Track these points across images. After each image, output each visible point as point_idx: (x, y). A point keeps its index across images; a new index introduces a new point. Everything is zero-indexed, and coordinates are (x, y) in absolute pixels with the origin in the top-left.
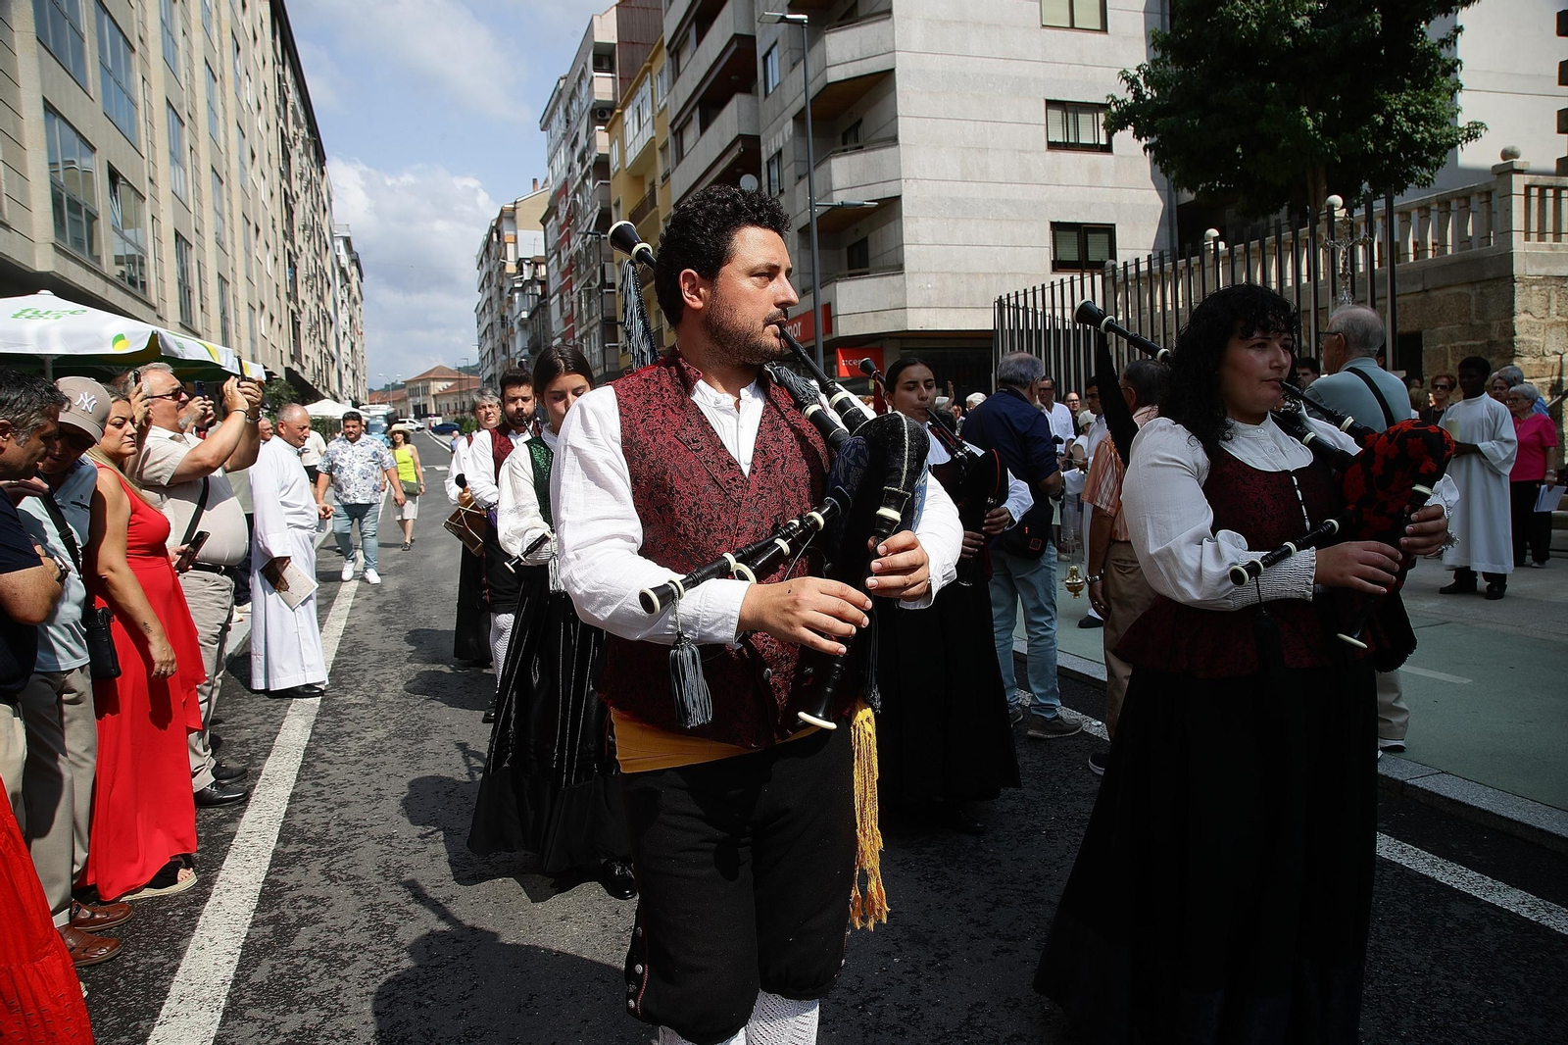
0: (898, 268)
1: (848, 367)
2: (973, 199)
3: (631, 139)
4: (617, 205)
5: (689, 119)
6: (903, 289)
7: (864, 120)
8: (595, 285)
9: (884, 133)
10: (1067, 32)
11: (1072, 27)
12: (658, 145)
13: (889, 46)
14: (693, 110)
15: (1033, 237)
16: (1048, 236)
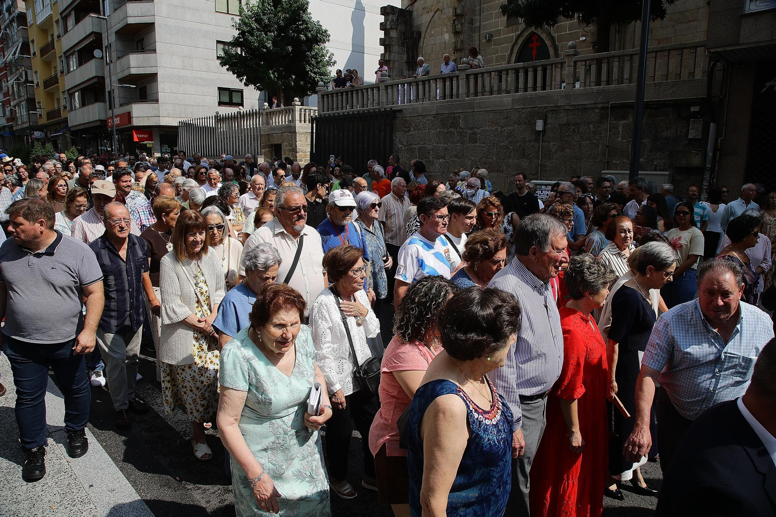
0: (157, 101)
1: (138, 137)
2: (187, 76)
3: (39, 11)
4: (33, 41)
5: (69, 14)
6: (158, 109)
7: (145, 40)
8: (23, 80)
9: (151, 48)
10: (225, 15)
11: (228, 13)
12: (55, 20)
13: (153, 14)
14: (71, 10)
15: (211, 92)
16: (217, 92)
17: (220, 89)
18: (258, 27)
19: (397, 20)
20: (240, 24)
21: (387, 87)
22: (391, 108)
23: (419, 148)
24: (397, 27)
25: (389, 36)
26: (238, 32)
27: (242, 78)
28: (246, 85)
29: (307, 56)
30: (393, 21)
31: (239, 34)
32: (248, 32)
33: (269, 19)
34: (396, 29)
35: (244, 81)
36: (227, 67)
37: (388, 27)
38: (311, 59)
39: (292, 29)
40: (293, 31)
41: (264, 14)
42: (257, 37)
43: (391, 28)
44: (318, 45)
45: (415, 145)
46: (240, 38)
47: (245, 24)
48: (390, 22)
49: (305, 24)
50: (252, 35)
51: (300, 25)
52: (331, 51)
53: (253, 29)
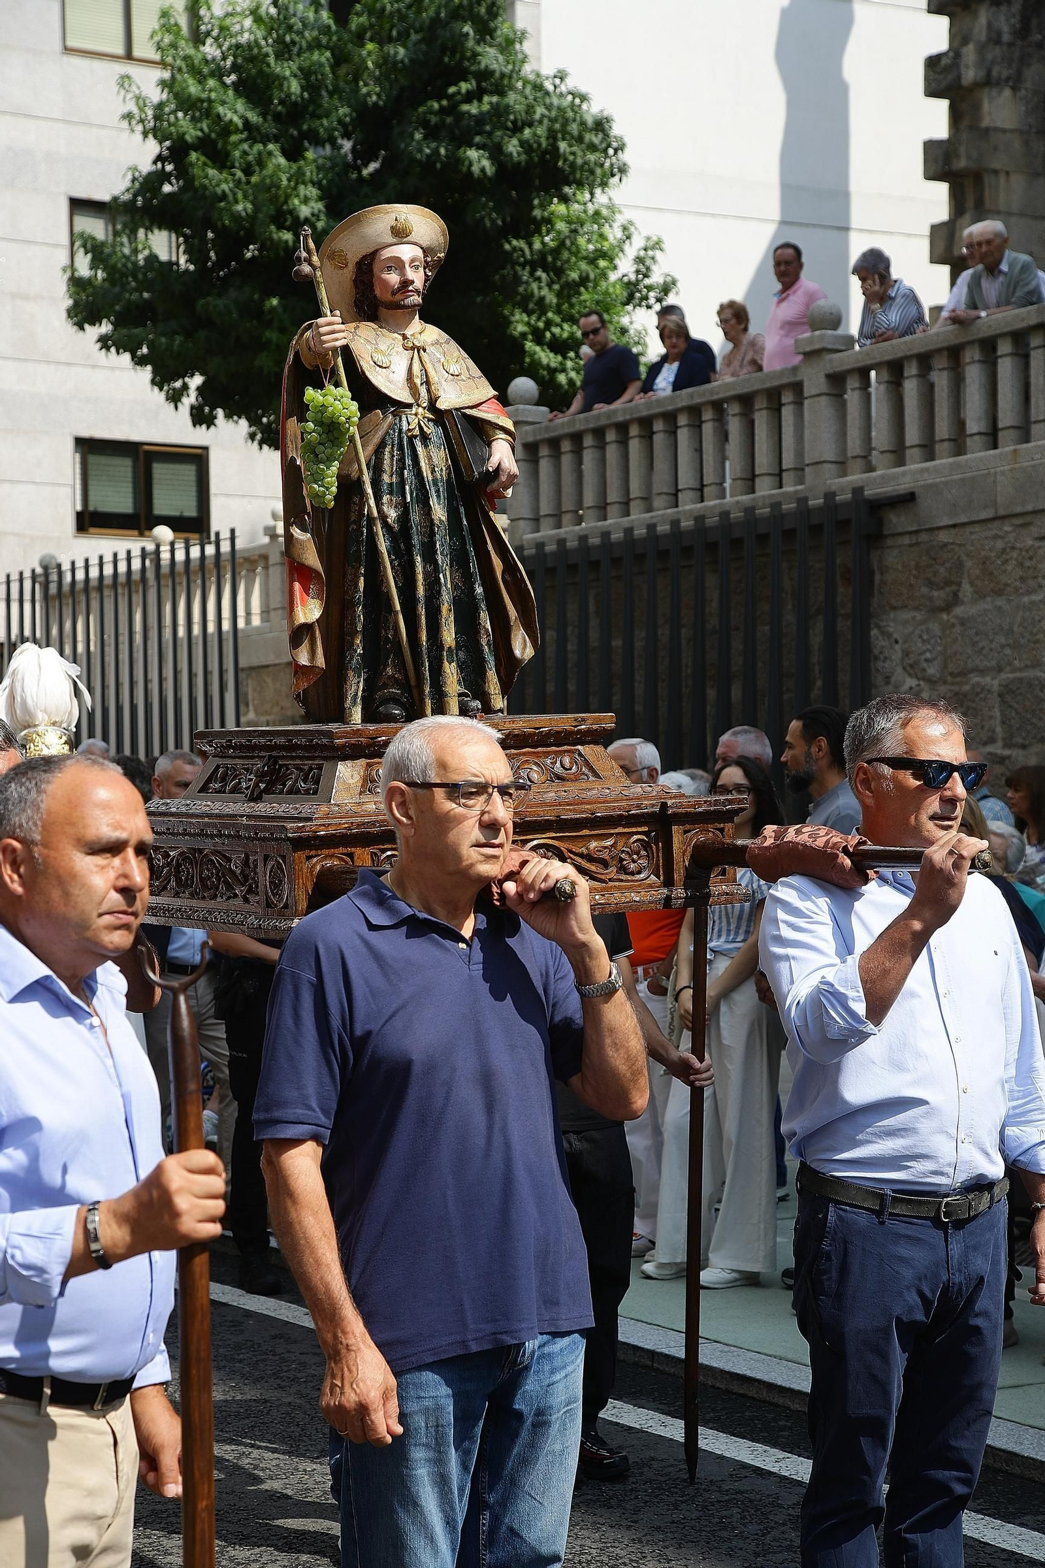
11: (128, 55)
15: (38, 465)
16: (68, 464)
17: (88, 447)
18: (253, 117)
19: (1023, 32)
20: (160, 106)
21: (837, 380)
22: (858, 491)
23: (1006, 692)
24: (1019, 73)
25: (974, 128)
26: (152, 148)
27: (178, 384)
28: (201, 417)
29: (507, 259)
30: (998, 42)
31: (159, 158)
32: (205, 145)
33: (306, 74)
34: (1016, 83)
35: (190, 399)
36: (105, 328)
37: (970, 75)
38: (532, 274)
39: (425, 124)
40: (432, 133)
41: (284, 51)
42: (248, 171)
43: (988, 82)
44: (565, 199)
45: (982, 672)
46: (163, 177)
47: (186, 103)
48: (981, 49)
49: (491, 93)
50: (220, 158)
51: (469, 98)
52: (646, 227)
53: (227, 129)
